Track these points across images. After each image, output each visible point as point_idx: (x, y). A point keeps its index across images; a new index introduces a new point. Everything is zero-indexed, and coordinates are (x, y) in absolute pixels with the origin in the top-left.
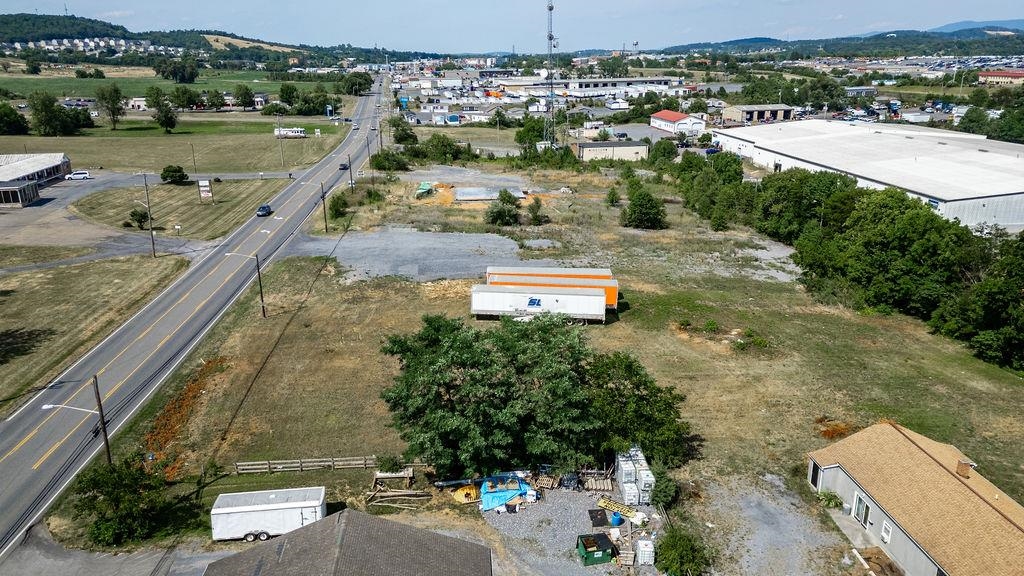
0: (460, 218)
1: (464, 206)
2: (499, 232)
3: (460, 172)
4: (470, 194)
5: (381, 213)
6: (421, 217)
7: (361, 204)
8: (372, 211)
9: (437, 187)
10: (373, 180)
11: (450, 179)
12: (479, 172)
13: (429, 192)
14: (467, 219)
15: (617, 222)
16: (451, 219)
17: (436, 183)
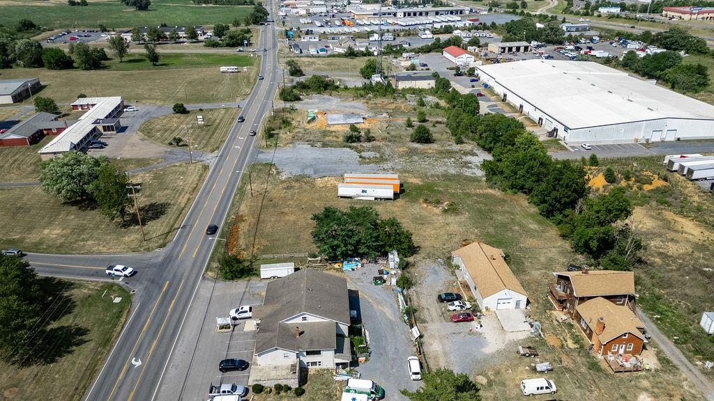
0: (331, 138)
1: (332, 129)
4: (335, 120)
5: (291, 134)
6: (311, 138)
8: (286, 133)
9: (317, 113)
10: (284, 110)
11: (325, 106)
13: (314, 119)
14: (334, 139)
15: (408, 139)
17: (316, 111)
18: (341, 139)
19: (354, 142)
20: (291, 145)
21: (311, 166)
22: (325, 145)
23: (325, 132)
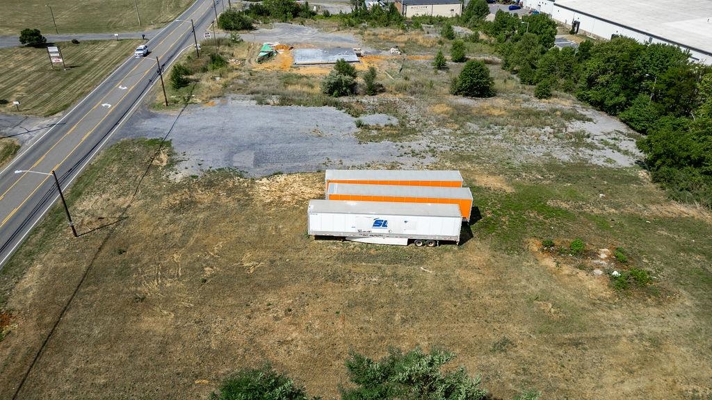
0: (298, 88)
1: (302, 71)
2: (336, 104)
3: (299, 30)
4: (308, 57)
5: (223, 81)
6: (261, 87)
7: (205, 70)
8: (213, 78)
9: (277, 48)
10: (219, 42)
11: (290, 38)
12: (316, 30)
13: (270, 55)
14: (305, 89)
15: (446, 90)
16: (290, 88)
17: (276, 44)
18: (318, 89)
19: (344, 94)
20: (217, 101)
21: (251, 146)
22: (285, 101)
23: (289, 76)
